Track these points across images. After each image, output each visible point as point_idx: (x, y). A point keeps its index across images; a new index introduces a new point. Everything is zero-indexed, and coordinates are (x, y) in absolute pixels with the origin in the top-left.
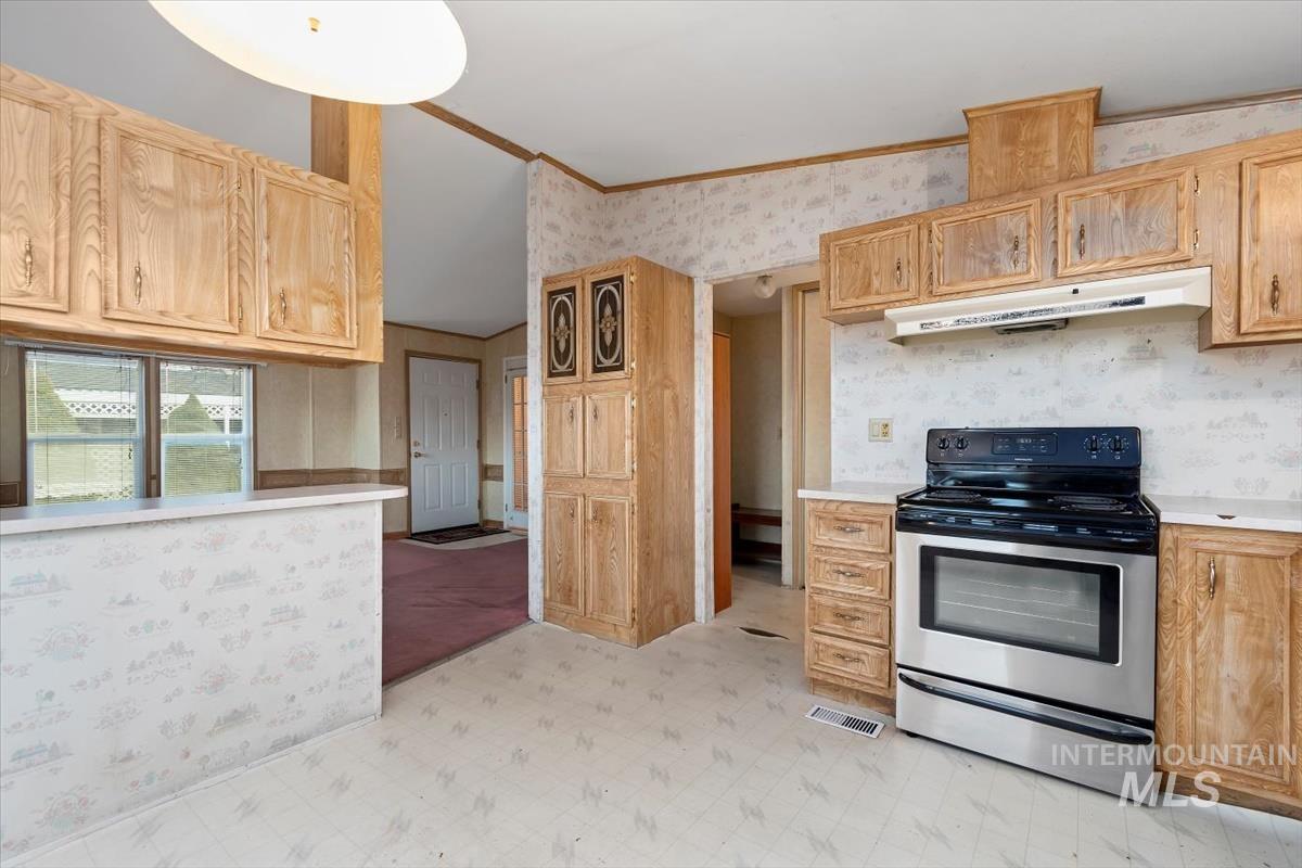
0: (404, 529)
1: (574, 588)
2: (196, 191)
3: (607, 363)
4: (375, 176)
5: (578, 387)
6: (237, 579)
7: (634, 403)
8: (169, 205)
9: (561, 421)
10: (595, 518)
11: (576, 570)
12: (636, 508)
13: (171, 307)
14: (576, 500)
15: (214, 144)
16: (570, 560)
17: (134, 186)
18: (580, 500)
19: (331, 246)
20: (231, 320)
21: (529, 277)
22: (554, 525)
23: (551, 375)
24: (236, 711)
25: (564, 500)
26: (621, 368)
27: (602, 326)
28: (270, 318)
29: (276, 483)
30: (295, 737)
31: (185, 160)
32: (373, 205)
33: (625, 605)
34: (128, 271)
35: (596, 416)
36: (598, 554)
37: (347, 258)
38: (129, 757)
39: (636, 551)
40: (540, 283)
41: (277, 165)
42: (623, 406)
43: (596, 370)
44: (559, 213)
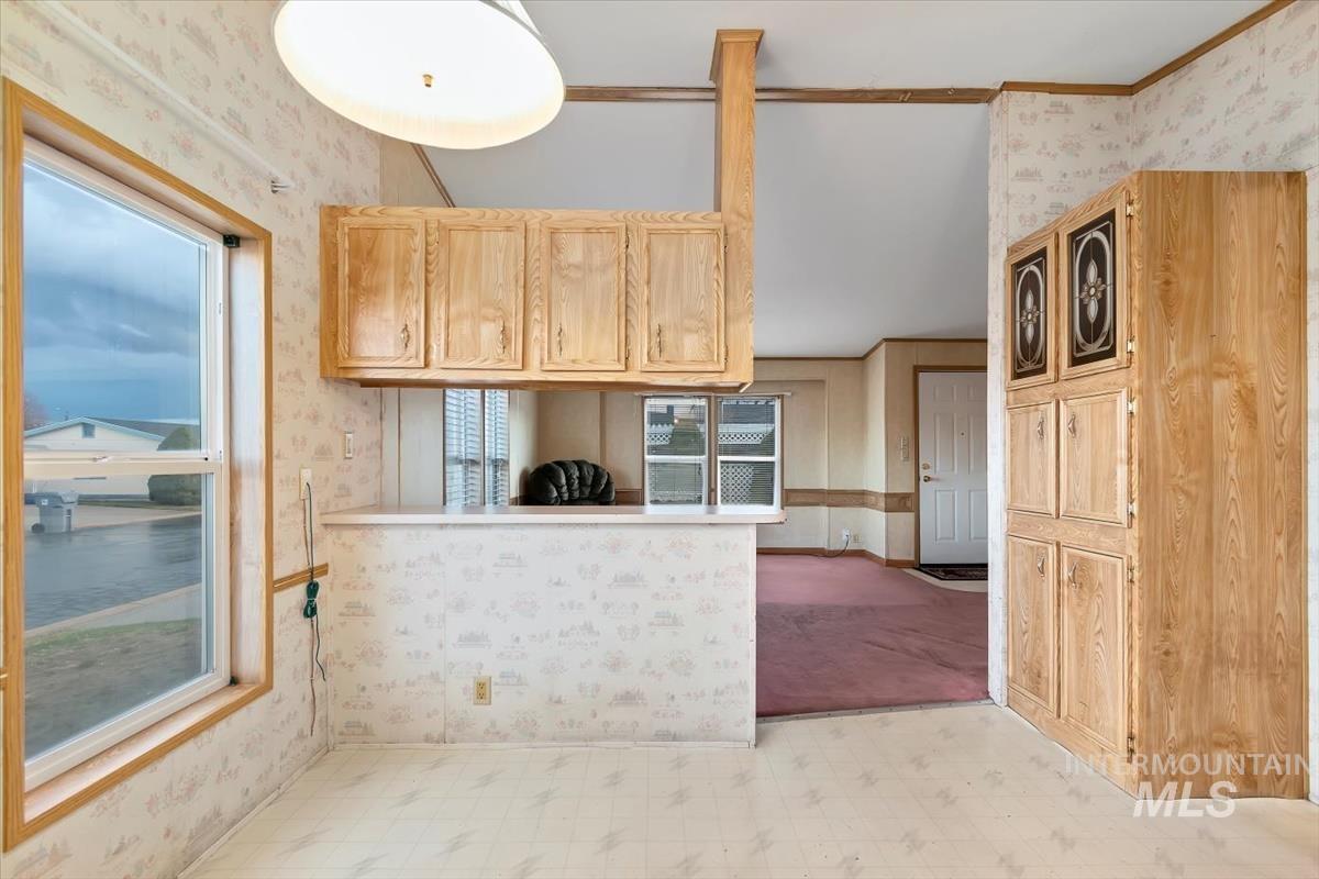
0: (912, 558)
1: (1044, 674)
2: (597, 260)
3: (1093, 348)
4: (747, 194)
5: (1051, 389)
6: (628, 580)
7: (1134, 407)
8: (579, 275)
9: (1027, 438)
10: (1072, 580)
11: (1045, 649)
12: (1136, 574)
13: (580, 356)
14: (1046, 548)
15: (612, 216)
16: (1039, 633)
17: (559, 268)
18: (1052, 550)
19: (702, 277)
20: (619, 360)
21: (991, 252)
22: (1019, 581)
23: (1017, 376)
24: (628, 693)
25: (1032, 548)
26: (1111, 353)
27: (1084, 294)
28: (649, 353)
29: (798, 500)
30: (675, 735)
31: (590, 235)
32: (744, 224)
33: (1116, 722)
34: (555, 331)
35: (1073, 430)
36: (1077, 633)
37: (715, 284)
38: (559, 702)
39: (1137, 644)
40: (1003, 253)
41: (658, 216)
42: (1114, 412)
43: (1075, 361)
44: (1039, 153)
